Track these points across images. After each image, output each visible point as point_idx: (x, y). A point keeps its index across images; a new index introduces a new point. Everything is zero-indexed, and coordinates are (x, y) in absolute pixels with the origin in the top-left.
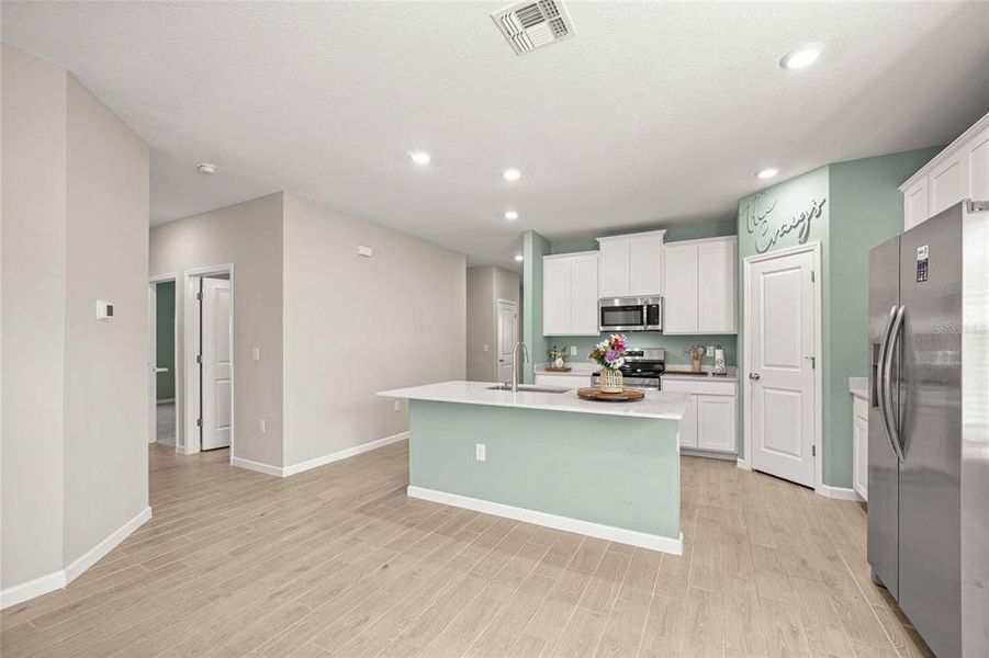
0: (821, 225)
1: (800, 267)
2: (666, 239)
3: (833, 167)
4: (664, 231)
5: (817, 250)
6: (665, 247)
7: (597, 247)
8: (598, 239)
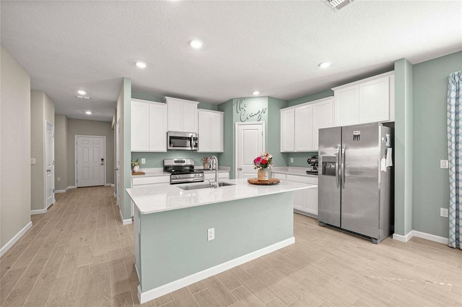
0: (265, 116)
1: (257, 129)
2: (199, 107)
3: (269, 98)
4: (198, 103)
5: (264, 124)
6: (198, 110)
7: (164, 101)
8: (166, 97)
